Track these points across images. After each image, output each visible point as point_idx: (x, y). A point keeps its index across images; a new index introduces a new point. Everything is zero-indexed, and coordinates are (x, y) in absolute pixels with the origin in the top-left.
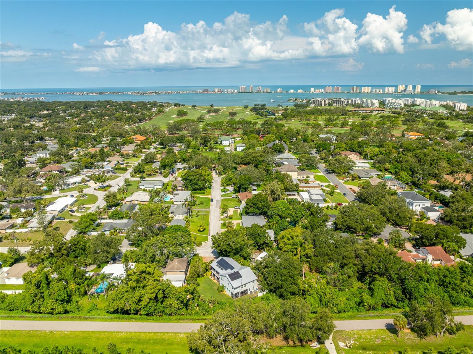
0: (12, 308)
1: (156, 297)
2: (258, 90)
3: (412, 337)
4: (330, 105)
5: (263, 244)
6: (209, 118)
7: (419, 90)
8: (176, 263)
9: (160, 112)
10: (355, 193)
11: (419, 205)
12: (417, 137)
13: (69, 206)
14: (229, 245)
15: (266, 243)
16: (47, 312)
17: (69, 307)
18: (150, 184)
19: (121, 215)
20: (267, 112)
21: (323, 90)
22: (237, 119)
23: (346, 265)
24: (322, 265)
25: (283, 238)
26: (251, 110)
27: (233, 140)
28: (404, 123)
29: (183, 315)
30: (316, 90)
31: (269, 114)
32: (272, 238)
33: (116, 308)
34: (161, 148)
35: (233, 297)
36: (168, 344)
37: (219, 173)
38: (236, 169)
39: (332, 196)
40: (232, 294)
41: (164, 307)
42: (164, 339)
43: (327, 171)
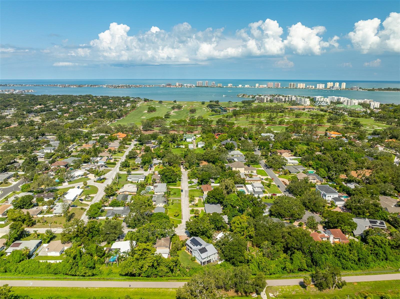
0: (56, 273)
1: (153, 266)
2: (212, 84)
3: (315, 290)
4: (271, 101)
5: (220, 227)
6: (174, 114)
7: (344, 87)
8: (163, 241)
9: (133, 108)
10: (286, 185)
11: (330, 197)
12: (336, 135)
13: (78, 196)
14: (198, 228)
15: (222, 226)
16: (80, 275)
17: (95, 272)
18: (136, 177)
19: (118, 204)
20: (220, 108)
21: (266, 86)
22: (196, 116)
23: (276, 242)
24: (260, 242)
25: (234, 223)
26: (207, 106)
27: (195, 137)
28: (329, 121)
29: (170, 276)
30: (260, 86)
31: (222, 111)
32: (227, 222)
33: (127, 272)
34: (139, 144)
35: (201, 264)
36: (163, 296)
37: (186, 167)
38: (198, 164)
39: (269, 187)
40: (201, 262)
41: (157, 272)
42: (160, 292)
43: (267, 166)
